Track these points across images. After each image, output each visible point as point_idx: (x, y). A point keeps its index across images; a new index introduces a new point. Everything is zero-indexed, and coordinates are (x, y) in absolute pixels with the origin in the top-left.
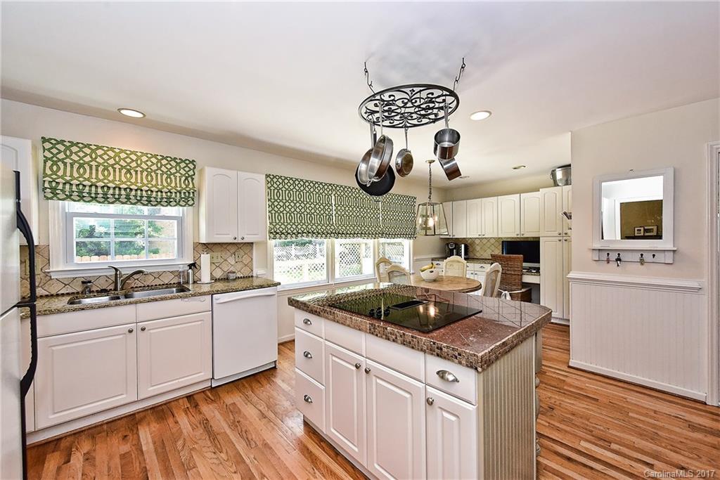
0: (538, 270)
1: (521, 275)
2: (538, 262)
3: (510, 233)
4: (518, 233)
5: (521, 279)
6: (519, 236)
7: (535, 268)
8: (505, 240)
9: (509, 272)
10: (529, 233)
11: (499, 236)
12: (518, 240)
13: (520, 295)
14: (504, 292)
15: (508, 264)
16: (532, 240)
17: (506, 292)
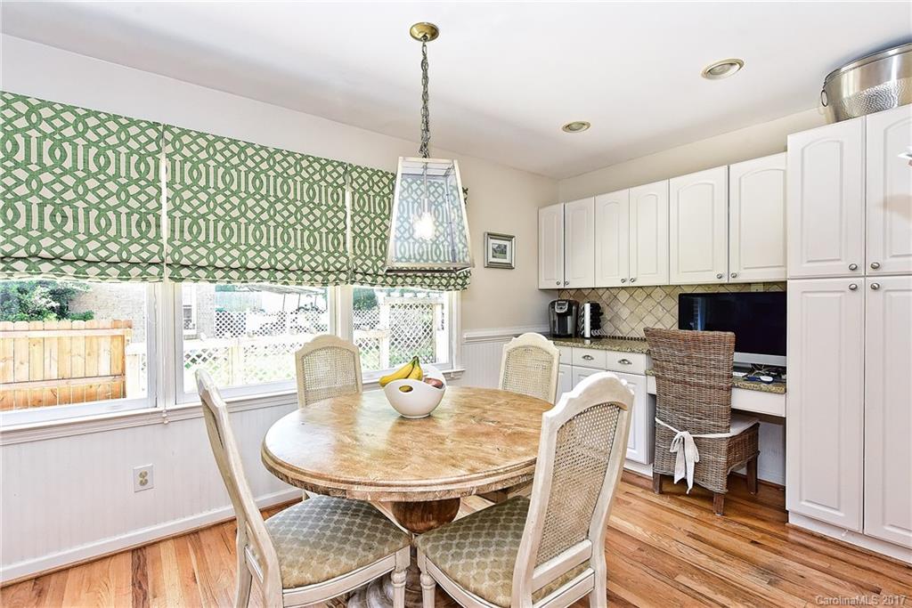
0: (779, 373)
1: (729, 389)
2: (782, 351)
3: (703, 273)
4: (723, 271)
5: (729, 400)
6: (724, 280)
7: (770, 369)
8: (689, 291)
9: (695, 380)
10: (753, 271)
11: (673, 282)
12: (722, 290)
13: (724, 446)
14: (680, 434)
15: (689, 357)
16: (761, 289)
17: (685, 434)
